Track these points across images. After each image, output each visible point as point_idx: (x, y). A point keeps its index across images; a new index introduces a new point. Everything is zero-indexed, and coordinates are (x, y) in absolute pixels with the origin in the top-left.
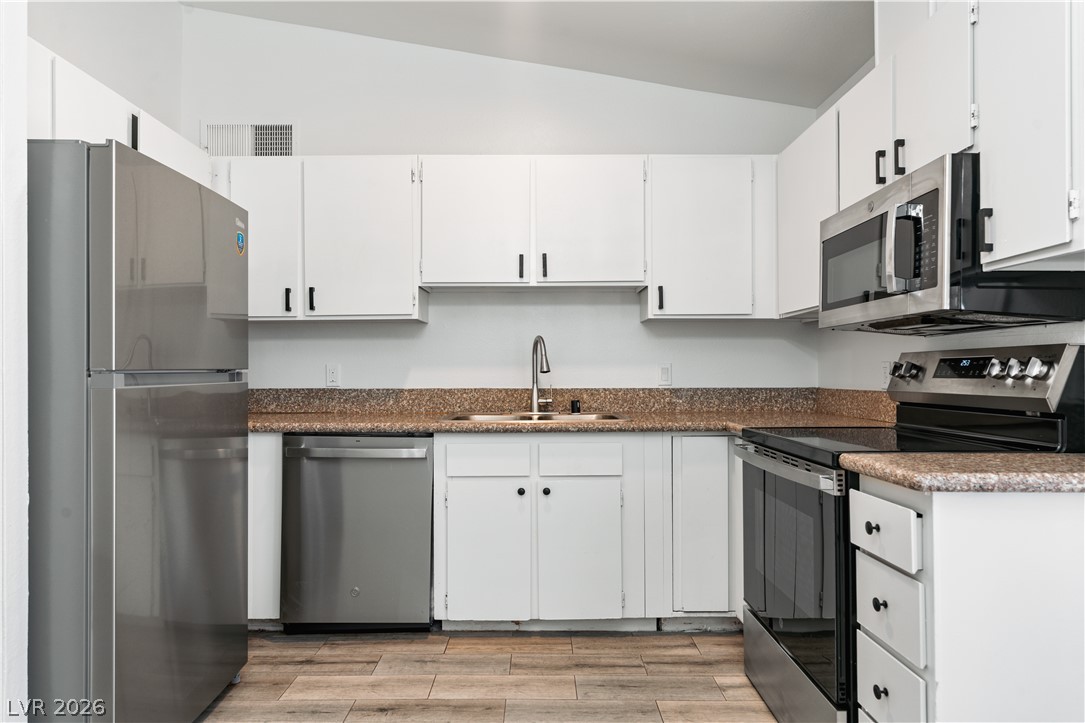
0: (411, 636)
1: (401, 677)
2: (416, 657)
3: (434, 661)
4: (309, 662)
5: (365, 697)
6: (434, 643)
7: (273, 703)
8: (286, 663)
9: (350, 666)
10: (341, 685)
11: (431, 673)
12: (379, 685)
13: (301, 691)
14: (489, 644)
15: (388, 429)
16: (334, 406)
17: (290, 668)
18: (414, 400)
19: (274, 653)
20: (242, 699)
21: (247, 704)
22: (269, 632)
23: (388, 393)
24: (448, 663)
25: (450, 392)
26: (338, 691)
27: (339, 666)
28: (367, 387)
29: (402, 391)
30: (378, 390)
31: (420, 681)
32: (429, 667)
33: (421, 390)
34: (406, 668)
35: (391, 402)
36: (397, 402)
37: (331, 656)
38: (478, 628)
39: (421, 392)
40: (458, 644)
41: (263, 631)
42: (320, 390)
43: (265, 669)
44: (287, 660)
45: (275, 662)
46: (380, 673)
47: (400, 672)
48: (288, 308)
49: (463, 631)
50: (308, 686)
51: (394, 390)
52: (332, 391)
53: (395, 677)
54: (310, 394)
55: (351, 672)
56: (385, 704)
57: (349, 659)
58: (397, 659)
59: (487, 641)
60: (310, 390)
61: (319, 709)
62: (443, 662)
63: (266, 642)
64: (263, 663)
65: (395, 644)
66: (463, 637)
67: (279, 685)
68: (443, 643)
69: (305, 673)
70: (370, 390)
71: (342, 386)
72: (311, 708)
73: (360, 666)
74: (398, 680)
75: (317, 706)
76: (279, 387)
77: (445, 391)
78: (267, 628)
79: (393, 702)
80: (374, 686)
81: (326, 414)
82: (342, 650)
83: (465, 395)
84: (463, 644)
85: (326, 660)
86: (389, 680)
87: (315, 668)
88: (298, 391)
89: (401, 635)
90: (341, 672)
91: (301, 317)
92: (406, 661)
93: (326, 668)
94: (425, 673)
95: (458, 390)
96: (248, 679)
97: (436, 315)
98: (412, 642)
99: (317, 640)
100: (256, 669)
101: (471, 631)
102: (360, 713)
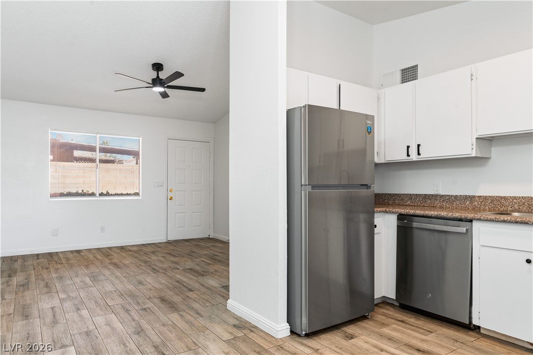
0: (460, 328)
1: (439, 342)
2: (454, 338)
3: (462, 343)
4: (402, 321)
5: (415, 343)
6: (470, 336)
7: (377, 330)
8: (393, 319)
9: (419, 329)
10: (409, 335)
11: (456, 347)
12: (425, 341)
13: (391, 330)
14: (504, 348)
15: (445, 216)
16: (438, 203)
17: (393, 321)
18: (481, 202)
19: (391, 313)
20: (367, 324)
21: (368, 326)
22: (396, 305)
23: (466, 198)
24: (470, 346)
25: (505, 198)
26: (405, 336)
27: (414, 328)
28: (455, 194)
29: (474, 197)
30: (461, 196)
31: (447, 347)
32: (457, 344)
33: (486, 197)
34: (445, 340)
35: (468, 203)
36: (471, 202)
37: (413, 323)
38: (504, 338)
39: (486, 198)
40: (484, 341)
41: (393, 304)
42: (430, 195)
43: (383, 317)
44: (394, 317)
45: (388, 316)
46: (430, 337)
47: (441, 340)
48: (408, 155)
49: (493, 337)
50: (395, 330)
51: (469, 196)
52: (436, 196)
53: (436, 341)
54: (426, 197)
55: (417, 332)
56: (422, 349)
57: (421, 326)
58: (444, 335)
59: (504, 346)
60: (426, 195)
61: (393, 339)
62: (467, 345)
63: (391, 308)
64: (384, 315)
65: (448, 329)
66: (490, 340)
67: (383, 325)
68: (475, 337)
69: (397, 325)
70: (456, 196)
71: (442, 193)
72: (389, 337)
73: (423, 331)
74: (436, 343)
75: (393, 338)
76: (411, 193)
77: (502, 198)
78: (395, 304)
79: (426, 350)
80: (423, 340)
81: (434, 207)
82: (421, 322)
83: (515, 201)
84: (487, 342)
85: (410, 323)
86: (432, 341)
87: (403, 324)
88: (420, 195)
89: (455, 326)
90: (412, 330)
91: (415, 159)
92: (448, 337)
93: (408, 326)
94: (453, 346)
95: (510, 197)
96: (374, 318)
97: (496, 152)
98: (459, 331)
99: (413, 315)
100: (380, 316)
101: (499, 339)
102: (407, 347)
